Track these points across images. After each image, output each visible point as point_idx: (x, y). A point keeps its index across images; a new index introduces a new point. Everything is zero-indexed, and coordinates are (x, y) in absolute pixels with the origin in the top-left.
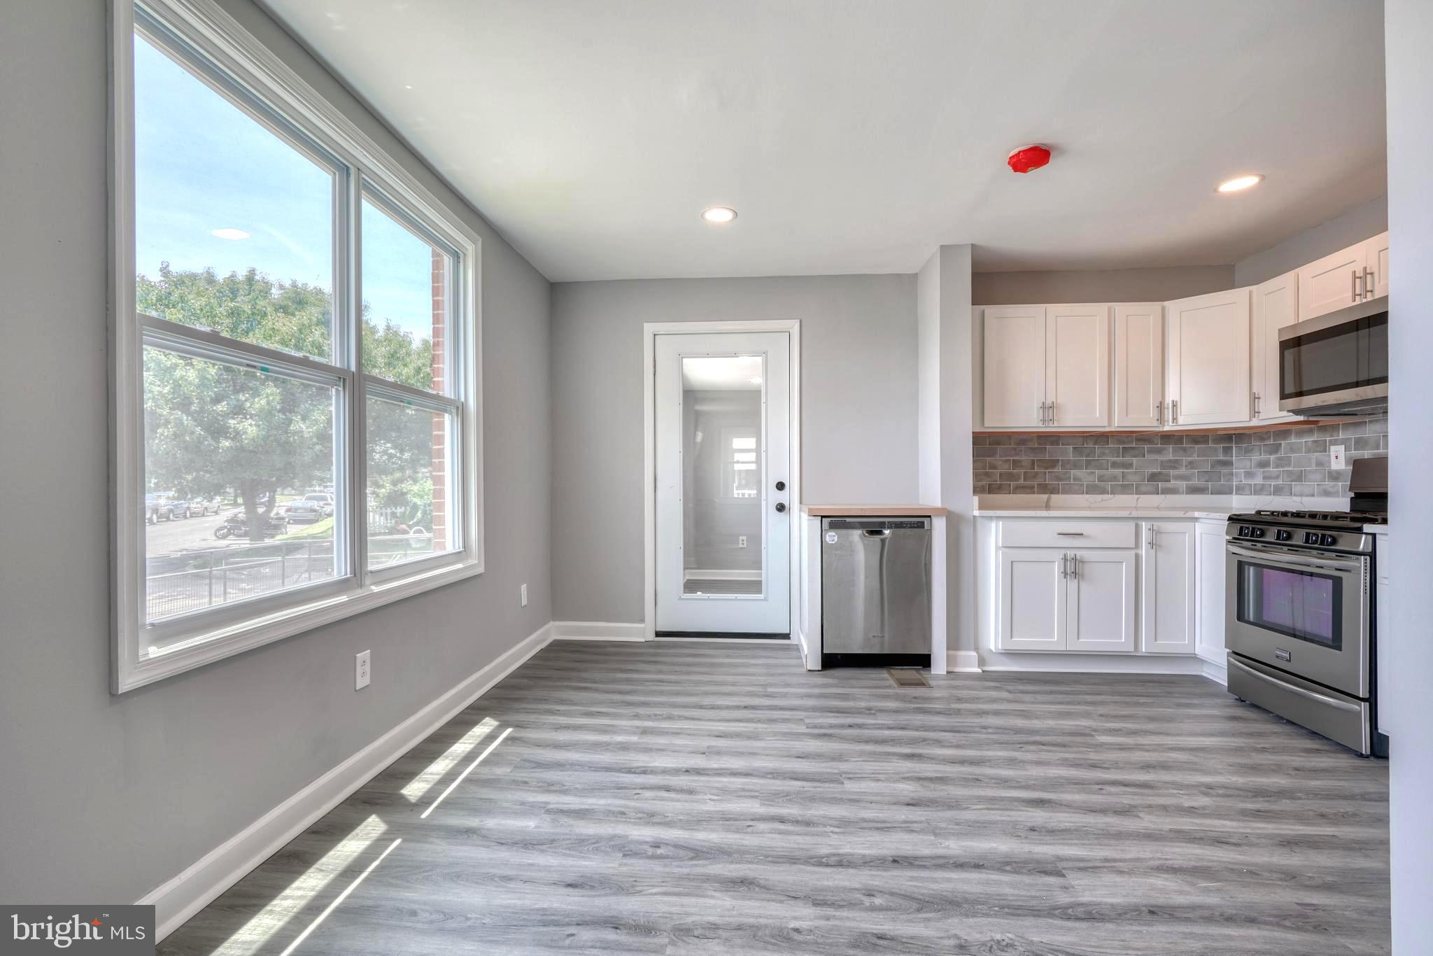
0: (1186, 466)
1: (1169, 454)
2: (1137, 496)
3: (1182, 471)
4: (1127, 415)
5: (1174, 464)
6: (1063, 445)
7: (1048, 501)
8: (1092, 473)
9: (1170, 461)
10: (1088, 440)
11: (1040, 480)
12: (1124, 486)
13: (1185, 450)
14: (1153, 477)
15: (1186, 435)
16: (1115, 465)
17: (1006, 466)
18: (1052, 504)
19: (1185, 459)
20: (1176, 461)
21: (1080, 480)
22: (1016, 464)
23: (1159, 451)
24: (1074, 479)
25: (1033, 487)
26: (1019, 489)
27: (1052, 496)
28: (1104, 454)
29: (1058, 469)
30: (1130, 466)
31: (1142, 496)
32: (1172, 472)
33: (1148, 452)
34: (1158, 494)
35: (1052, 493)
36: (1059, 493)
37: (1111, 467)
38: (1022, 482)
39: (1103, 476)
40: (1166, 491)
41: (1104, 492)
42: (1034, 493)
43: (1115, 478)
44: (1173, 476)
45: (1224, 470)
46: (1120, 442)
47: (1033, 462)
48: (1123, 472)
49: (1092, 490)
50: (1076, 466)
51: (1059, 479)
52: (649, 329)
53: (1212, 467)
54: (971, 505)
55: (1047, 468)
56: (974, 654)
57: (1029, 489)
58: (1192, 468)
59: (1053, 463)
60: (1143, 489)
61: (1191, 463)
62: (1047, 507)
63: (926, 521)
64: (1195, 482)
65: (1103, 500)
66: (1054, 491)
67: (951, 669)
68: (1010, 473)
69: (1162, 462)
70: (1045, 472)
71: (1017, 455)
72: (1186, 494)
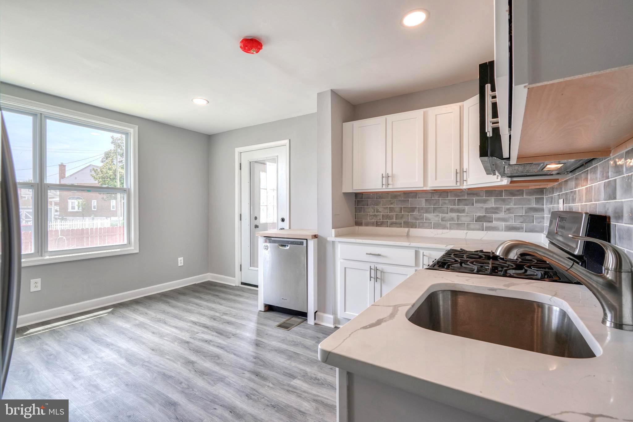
0: (505, 212)
1: (492, 203)
2: (467, 231)
3: (502, 215)
4: (436, 180)
5: (496, 210)
6: (418, 198)
7: (408, 232)
8: (437, 215)
9: (492, 208)
10: (434, 195)
11: (404, 219)
12: (458, 224)
13: (504, 200)
14: (479, 219)
15: (504, 190)
16: (452, 210)
17: (386, 211)
18: (410, 233)
19: (504, 207)
20: (497, 208)
21: (430, 220)
22: (392, 210)
23: (485, 201)
24: (426, 219)
25: (401, 224)
26: (392, 225)
27: (411, 229)
28: (445, 203)
29: (416, 213)
30: (463, 211)
31: (469, 231)
32: (494, 216)
33: (476, 202)
34: (483, 230)
35: (412, 227)
36: (416, 228)
37: (450, 212)
38: (394, 220)
39: (445, 217)
40: (489, 229)
41: (444, 228)
42: (401, 227)
43: (452, 219)
44: (495, 218)
45: (536, 215)
46: (456, 195)
47: (401, 208)
48: (458, 215)
49: (437, 226)
50: (427, 211)
51: (417, 219)
52: (238, 150)
53: (526, 213)
54: (330, 234)
55: (409, 212)
56: (332, 317)
57: (399, 225)
58: (510, 213)
59: (412, 209)
60: (472, 226)
61: (508, 209)
62: (408, 235)
63: (305, 241)
64: (512, 223)
65: (442, 233)
66: (413, 226)
67: (317, 322)
68: (388, 215)
69: (486, 209)
70: (408, 215)
71: (392, 204)
72: (505, 231)
